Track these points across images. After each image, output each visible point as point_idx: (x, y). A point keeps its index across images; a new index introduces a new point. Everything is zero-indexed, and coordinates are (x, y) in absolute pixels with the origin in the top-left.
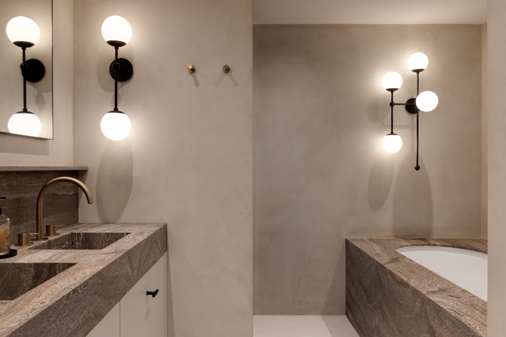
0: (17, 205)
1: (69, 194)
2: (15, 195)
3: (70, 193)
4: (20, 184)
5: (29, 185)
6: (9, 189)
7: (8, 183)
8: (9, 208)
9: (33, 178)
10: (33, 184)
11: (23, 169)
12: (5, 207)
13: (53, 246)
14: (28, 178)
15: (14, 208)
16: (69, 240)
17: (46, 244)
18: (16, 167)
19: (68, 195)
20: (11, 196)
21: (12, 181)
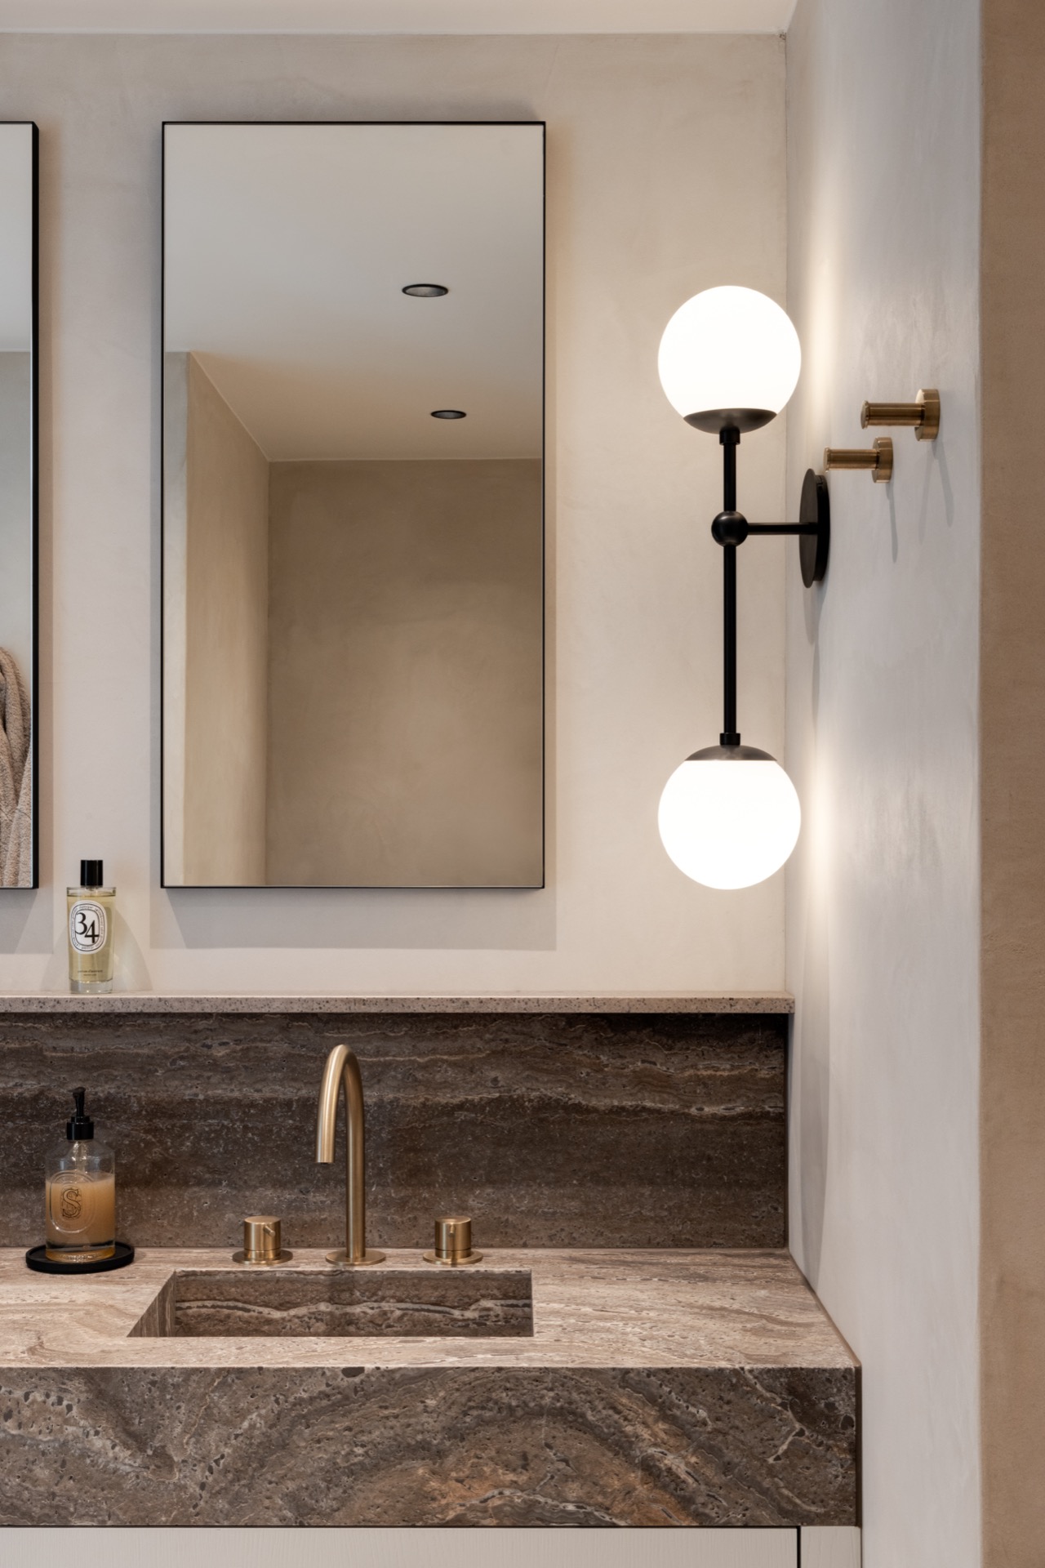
0: (291, 1122)
1: (693, 1111)
2: (277, 1087)
3: (701, 1109)
4: (311, 1054)
5: (369, 1060)
6: (246, 1068)
7: (238, 1048)
8: (246, 1128)
9: (392, 1035)
10: (394, 1056)
11: (233, 1007)
12: (226, 1123)
13: (374, 1294)
14: (362, 1035)
15: (275, 1129)
16: (506, 1296)
17: (322, 1277)
18: (191, 999)
19: (687, 1116)
20: (258, 1091)
21: (262, 1040)
